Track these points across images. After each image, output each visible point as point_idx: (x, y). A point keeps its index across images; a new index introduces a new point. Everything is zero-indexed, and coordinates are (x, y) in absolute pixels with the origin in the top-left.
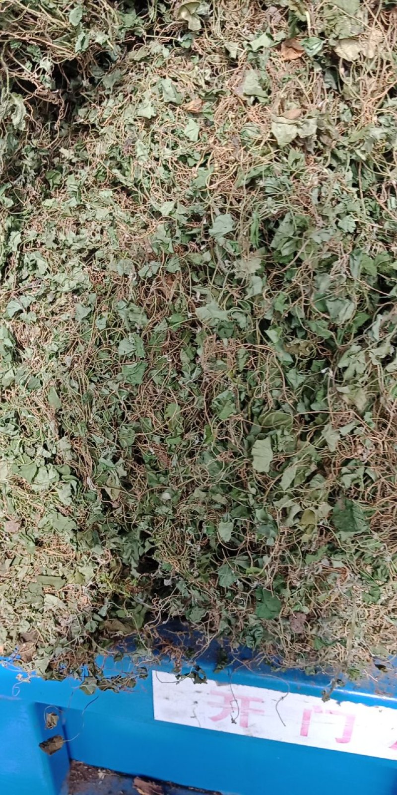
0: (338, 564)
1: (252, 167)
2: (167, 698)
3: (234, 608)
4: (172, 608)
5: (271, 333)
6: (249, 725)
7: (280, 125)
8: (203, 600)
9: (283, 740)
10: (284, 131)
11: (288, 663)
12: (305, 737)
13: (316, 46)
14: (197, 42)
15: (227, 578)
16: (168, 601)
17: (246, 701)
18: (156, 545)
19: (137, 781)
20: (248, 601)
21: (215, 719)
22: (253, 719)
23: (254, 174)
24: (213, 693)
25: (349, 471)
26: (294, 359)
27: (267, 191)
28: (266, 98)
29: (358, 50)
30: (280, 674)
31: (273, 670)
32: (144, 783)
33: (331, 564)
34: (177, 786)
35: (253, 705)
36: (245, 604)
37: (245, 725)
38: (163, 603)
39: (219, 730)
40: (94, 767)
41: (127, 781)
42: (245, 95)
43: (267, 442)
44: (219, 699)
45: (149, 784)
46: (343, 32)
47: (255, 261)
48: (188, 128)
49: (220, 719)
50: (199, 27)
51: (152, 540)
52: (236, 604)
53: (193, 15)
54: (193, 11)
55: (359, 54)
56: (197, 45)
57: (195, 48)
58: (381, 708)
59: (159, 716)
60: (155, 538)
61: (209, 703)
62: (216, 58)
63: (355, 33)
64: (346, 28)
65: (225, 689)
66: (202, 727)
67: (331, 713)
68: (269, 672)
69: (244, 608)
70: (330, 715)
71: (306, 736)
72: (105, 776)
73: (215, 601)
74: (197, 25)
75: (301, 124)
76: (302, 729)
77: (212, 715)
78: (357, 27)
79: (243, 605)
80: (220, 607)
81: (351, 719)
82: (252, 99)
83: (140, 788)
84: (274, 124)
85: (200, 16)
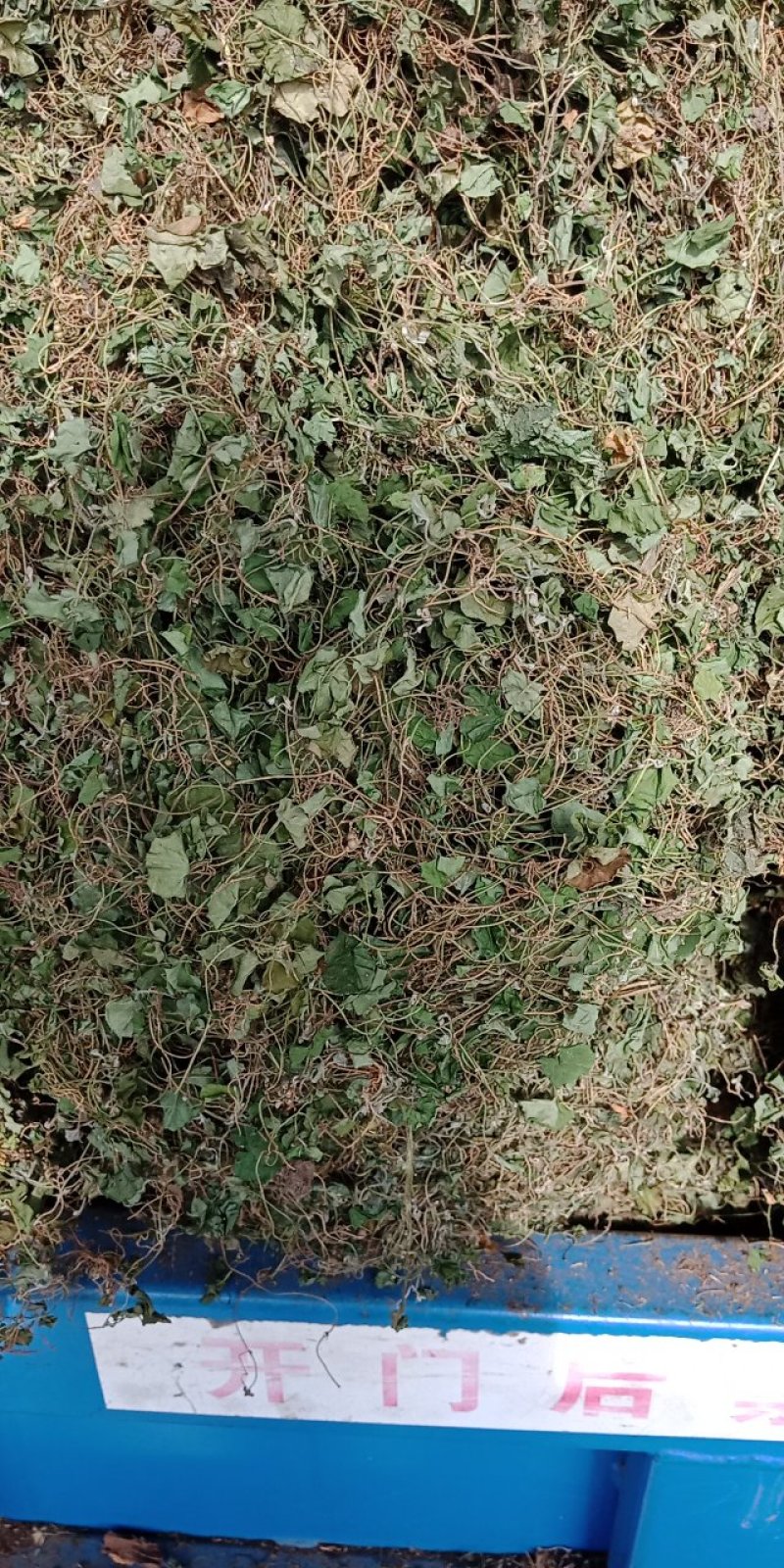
0: (363, 1061)
1: (115, 329)
2: (123, 1364)
3: (199, 1169)
4: (87, 1184)
5: (174, 636)
6: (285, 1397)
7: (164, 247)
8: (138, 1160)
9: (354, 1420)
10: (172, 257)
11: (327, 1266)
12: (393, 1409)
13: (238, 97)
14: (38, 97)
15: (177, 1114)
16: (77, 1169)
17: (271, 1351)
18: (35, 1064)
19: (110, 1540)
20: (223, 1153)
21: (220, 1394)
22: (291, 1385)
23: (120, 340)
24: (207, 1343)
25: (338, 882)
26: (229, 683)
27: (146, 372)
28: (139, 198)
29: (316, 103)
30: (316, 1289)
31: (302, 1283)
32: (122, 1542)
33: (350, 1062)
34: (189, 1538)
35: (285, 1357)
36: (218, 1158)
37: (278, 1398)
38: (66, 1175)
39: (232, 1414)
40: (24, 1523)
41: (90, 1543)
42: (105, 194)
43: (174, 840)
44: (221, 1354)
45: (134, 1542)
46: (280, 70)
47: (142, 503)
48: (19, 261)
49: (228, 1393)
50: (34, 68)
51: (26, 1057)
52: (201, 1160)
53: (18, 47)
54: (15, 38)
55: (318, 108)
56: (35, 103)
57: (32, 109)
58: (522, 1335)
59: (114, 1401)
60: (30, 1050)
61: (204, 1364)
62: (77, 126)
63: (303, 71)
64: (287, 63)
65: (227, 1331)
66: (200, 1412)
67: (433, 1355)
68: (296, 1288)
69: (216, 1167)
70: (430, 1360)
71: (395, 1405)
72: (47, 1538)
73: (160, 1161)
74: (28, 64)
75: (201, 243)
76: (385, 1393)
77: (213, 1387)
78: (306, 59)
79: (213, 1162)
80: (172, 1169)
81: (472, 1362)
82: (117, 200)
83: (116, 1553)
84: (152, 246)
85: (32, 46)
